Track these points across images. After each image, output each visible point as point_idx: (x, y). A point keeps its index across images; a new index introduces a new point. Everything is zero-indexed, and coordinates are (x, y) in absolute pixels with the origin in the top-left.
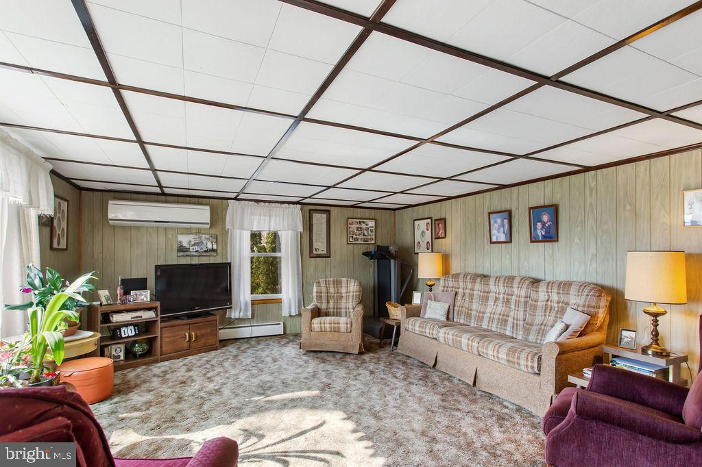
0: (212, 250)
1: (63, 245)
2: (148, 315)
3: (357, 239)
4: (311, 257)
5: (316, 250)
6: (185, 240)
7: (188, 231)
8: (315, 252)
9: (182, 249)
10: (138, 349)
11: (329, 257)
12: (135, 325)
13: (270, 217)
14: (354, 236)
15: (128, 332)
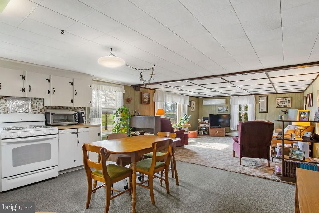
0: (227, 111)
1: (194, 110)
2: (207, 125)
3: (281, 106)
4: (259, 113)
5: (261, 110)
6: (220, 108)
7: (221, 106)
8: (261, 111)
9: (219, 111)
10: (206, 133)
11: (267, 112)
12: (205, 127)
13: (243, 100)
14: (279, 105)
15: (203, 129)
